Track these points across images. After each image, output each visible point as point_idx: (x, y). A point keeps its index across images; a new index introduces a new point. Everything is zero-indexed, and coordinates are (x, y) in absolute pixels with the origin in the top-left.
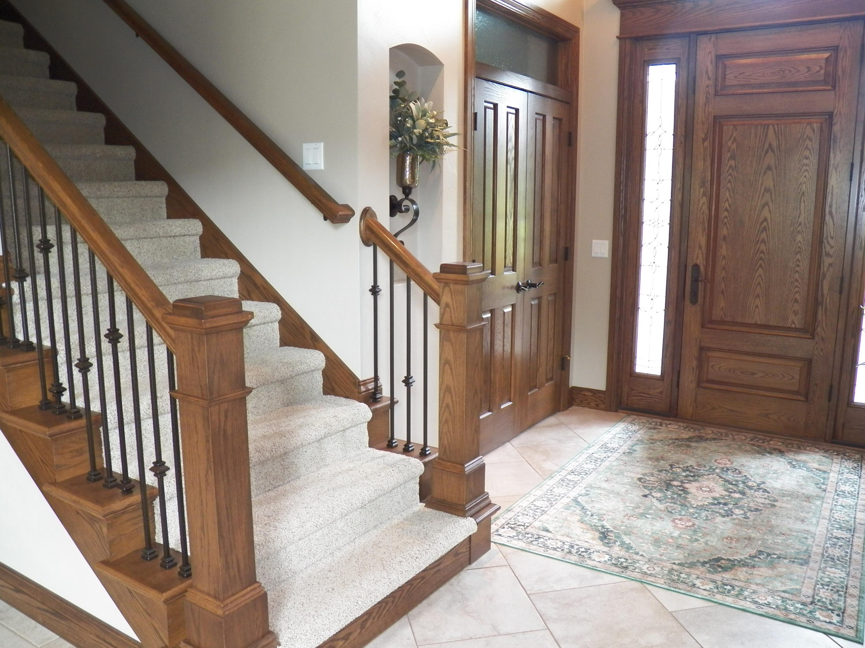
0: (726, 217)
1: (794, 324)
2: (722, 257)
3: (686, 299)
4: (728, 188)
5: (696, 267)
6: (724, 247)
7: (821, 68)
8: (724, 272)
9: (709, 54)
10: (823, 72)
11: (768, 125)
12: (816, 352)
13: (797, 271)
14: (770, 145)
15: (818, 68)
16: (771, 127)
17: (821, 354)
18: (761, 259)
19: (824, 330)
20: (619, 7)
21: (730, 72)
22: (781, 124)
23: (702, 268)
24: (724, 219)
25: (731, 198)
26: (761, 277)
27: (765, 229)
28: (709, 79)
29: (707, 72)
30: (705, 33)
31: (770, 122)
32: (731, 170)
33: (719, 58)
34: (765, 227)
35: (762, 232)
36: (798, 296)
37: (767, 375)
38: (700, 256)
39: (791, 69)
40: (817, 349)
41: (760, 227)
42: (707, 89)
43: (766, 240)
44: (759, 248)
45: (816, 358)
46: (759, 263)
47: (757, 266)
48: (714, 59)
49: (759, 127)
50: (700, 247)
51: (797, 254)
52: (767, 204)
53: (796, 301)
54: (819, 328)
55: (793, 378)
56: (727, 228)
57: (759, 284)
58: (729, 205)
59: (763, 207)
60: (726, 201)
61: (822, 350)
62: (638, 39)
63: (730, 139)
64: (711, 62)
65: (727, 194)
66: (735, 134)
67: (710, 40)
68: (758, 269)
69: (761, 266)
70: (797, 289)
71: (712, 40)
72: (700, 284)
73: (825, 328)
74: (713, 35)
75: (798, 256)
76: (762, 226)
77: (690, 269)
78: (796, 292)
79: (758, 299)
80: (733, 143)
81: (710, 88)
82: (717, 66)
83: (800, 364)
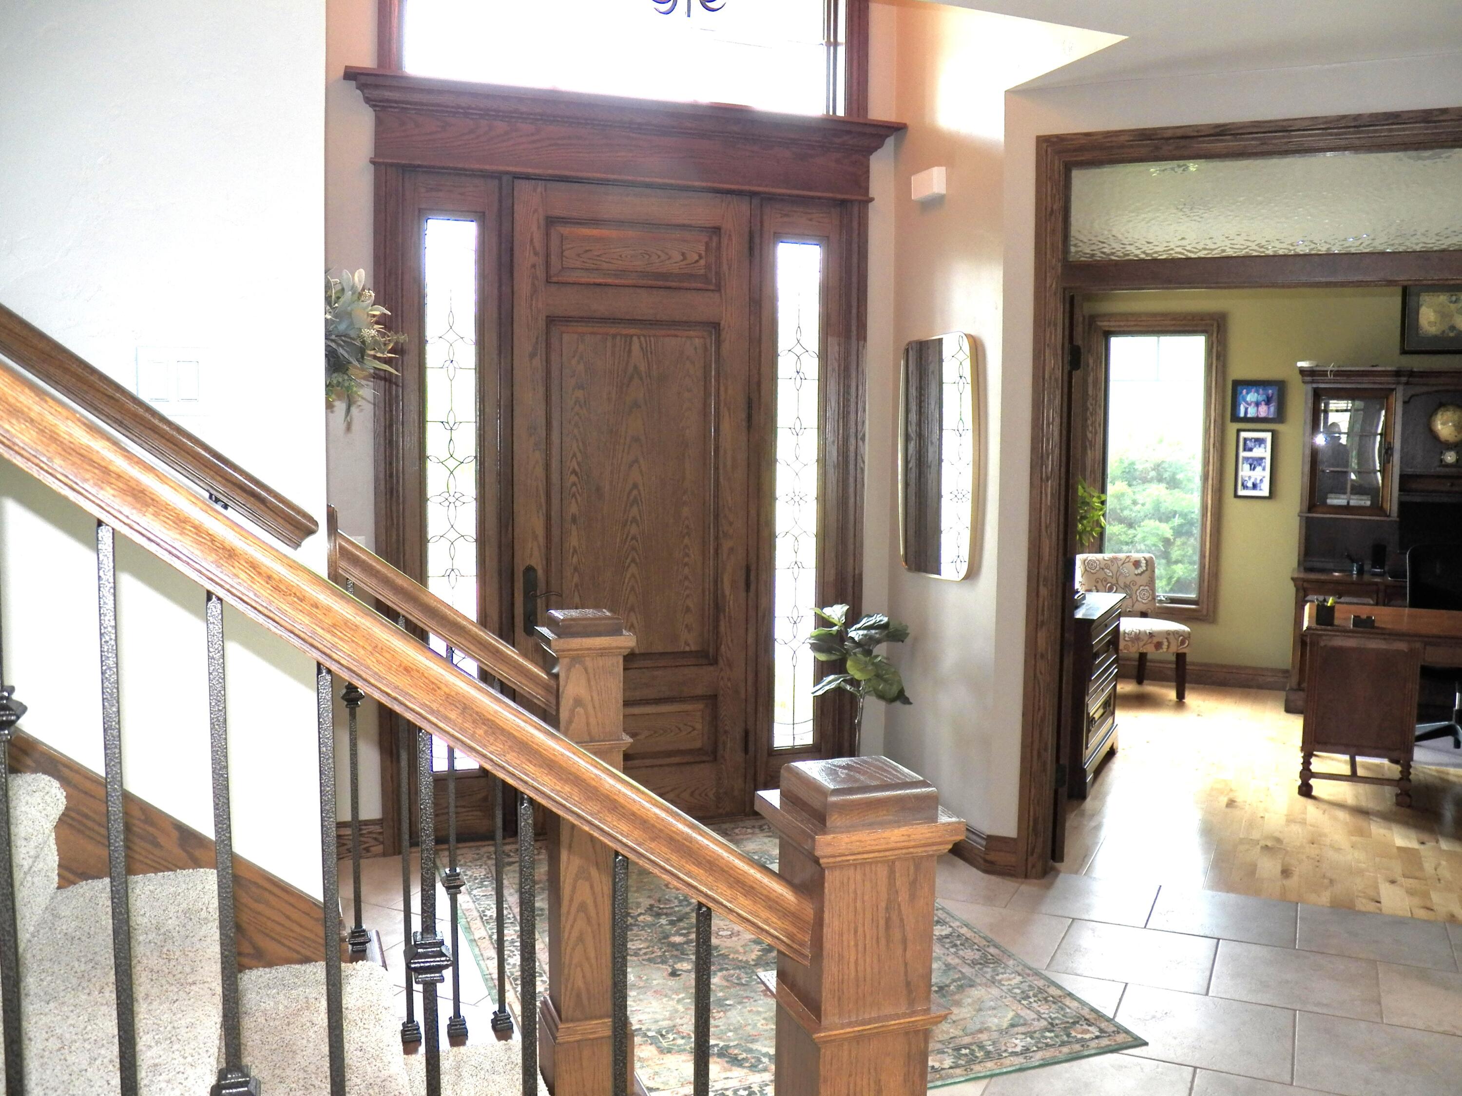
0: (574, 484)
1: (688, 645)
2: (571, 551)
3: (517, 630)
4: (575, 436)
5: (530, 570)
6: (574, 533)
7: (700, 257)
8: (576, 574)
9: (534, 213)
10: (702, 262)
11: (632, 336)
12: (721, 683)
13: (686, 564)
14: (635, 367)
15: (696, 257)
16: (635, 339)
17: (729, 685)
18: (634, 549)
19: (729, 649)
20: (373, 106)
21: (569, 246)
22: (649, 336)
23: (540, 573)
24: (571, 488)
25: (580, 452)
26: (635, 577)
27: (635, 501)
28: (536, 254)
29: (532, 240)
30: (527, 177)
31: (632, 331)
32: (577, 408)
33: (551, 221)
34: (635, 499)
35: (631, 506)
36: (689, 603)
37: (655, 732)
38: (536, 553)
39: (659, 253)
40: (722, 678)
41: (628, 497)
42: (533, 270)
43: (639, 518)
44: (629, 532)
45: (722, 692)
46: (630, 556)
47: (628, 561)
48: (542, 222)
49: (619, 337)
50: (535, 537)
51: (684, 537)
52: (636, 461)
53: (688, 609)
54: (723, 647)
55: (694, 729)
56: (577, 502)
57: (633, 588)
58: (578, 464)
59: (631, 466)
60: (572, 458)
61: (729, 679)
62: (407, 169)
63: (574, 357)
64: (539, 228)
65: (575, 446)
66: (581, 347)
67: (535, 190)
68: (629, 566)
69: (633, 560)
70: (687, 592)
71: (539, 190)
72: (539, 601)
73: (730, 645)
74: (540, 182)
75: (686, 540)
76: (632, 498)
77: (521, 575)
78: (688, 596)
79: (632, 614)
80: (579, 362)
81: (537, 267)
82: (547, 234)
83: (700, 706)
